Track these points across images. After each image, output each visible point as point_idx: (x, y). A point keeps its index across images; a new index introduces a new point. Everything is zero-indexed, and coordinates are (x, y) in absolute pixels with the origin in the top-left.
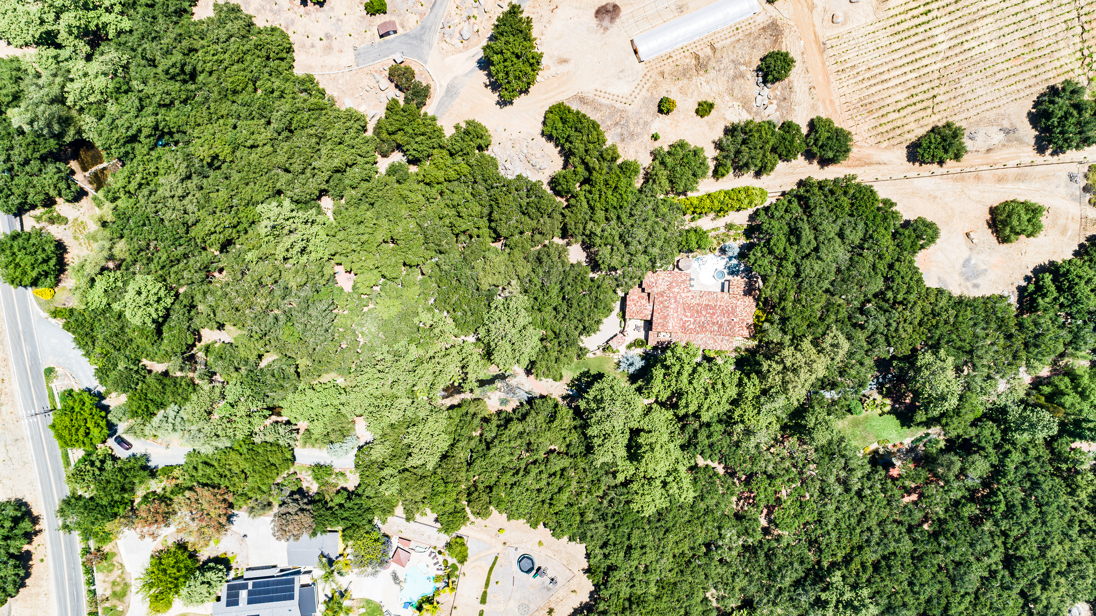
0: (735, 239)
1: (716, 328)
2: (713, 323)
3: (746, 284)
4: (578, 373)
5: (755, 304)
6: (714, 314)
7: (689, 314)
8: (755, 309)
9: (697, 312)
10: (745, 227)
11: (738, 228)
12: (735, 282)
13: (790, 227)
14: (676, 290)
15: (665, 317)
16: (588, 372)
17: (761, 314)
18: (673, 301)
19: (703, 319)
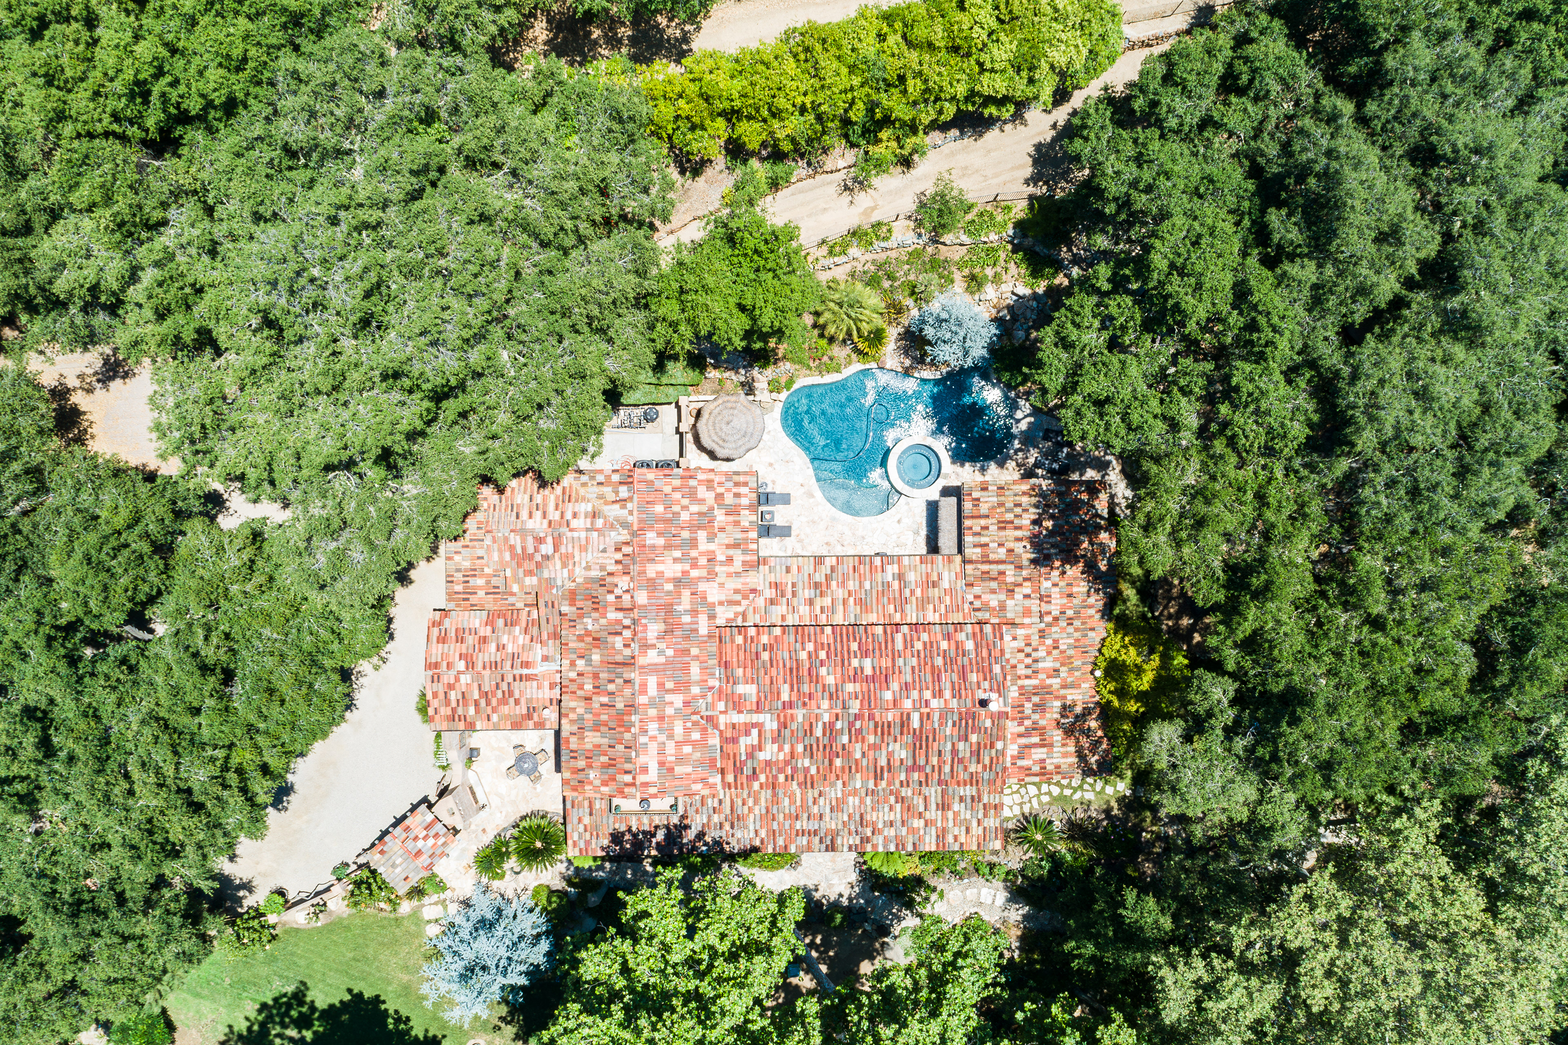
0: (975, 282)
1: (901, 753)
2: (884, 730)
3: (1044, 502)
4: (251, 1009)
5: (1097, 601)
6: (882, 678)
7: (748, 690)
8: (1101, 629)
9: (795, 675)
10: (1020, 210)
11: (985, 219)
12: (988, 501)
13: (1255, 172)
14: (669, 567)
15: (621, 721)
16: (299, 997)
17: (1131, 656)
18: (653, 629)
19: (825, 710)
